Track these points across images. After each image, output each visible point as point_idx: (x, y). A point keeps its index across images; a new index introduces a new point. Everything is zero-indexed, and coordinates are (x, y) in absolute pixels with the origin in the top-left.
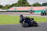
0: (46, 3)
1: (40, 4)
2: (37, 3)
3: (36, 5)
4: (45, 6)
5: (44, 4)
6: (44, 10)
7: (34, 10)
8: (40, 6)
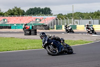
0: (35, 8)
1: (24, 11)
2: (16, 8)
3: (15, 13)
4: (33, 14)
5: (31, 9)
6: (31, 23)
7: (9, 23)
8: (24, 14)
